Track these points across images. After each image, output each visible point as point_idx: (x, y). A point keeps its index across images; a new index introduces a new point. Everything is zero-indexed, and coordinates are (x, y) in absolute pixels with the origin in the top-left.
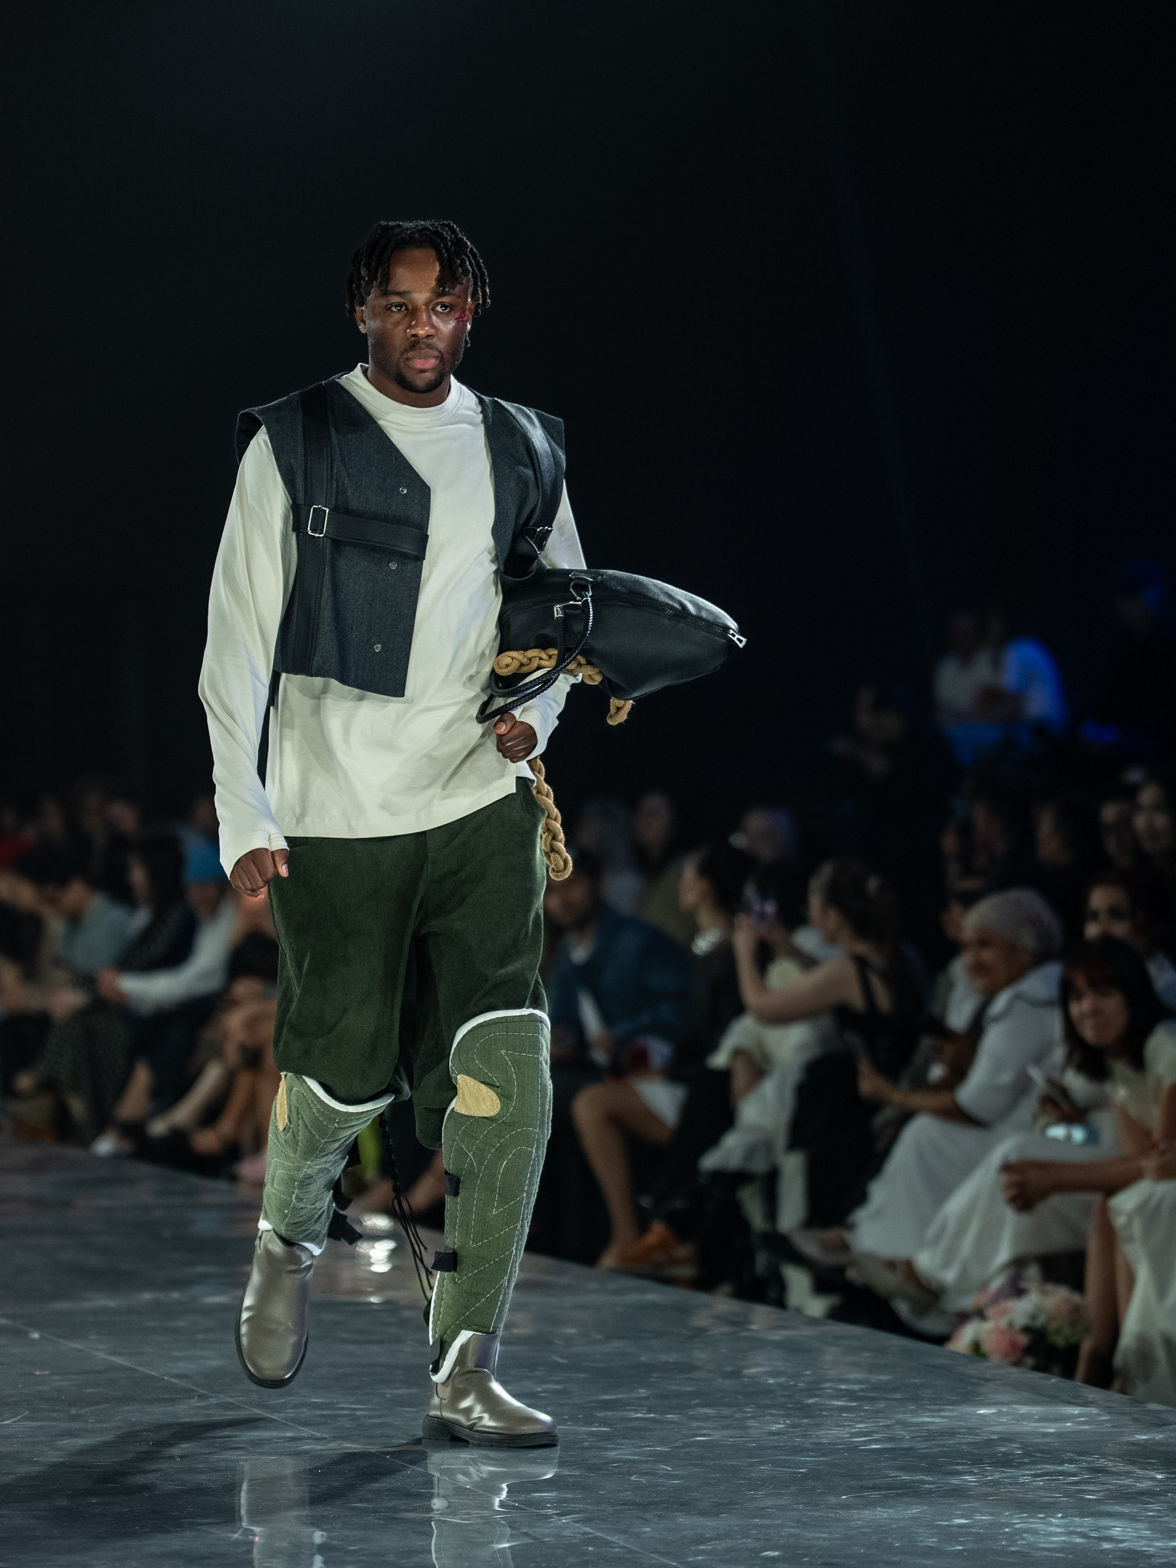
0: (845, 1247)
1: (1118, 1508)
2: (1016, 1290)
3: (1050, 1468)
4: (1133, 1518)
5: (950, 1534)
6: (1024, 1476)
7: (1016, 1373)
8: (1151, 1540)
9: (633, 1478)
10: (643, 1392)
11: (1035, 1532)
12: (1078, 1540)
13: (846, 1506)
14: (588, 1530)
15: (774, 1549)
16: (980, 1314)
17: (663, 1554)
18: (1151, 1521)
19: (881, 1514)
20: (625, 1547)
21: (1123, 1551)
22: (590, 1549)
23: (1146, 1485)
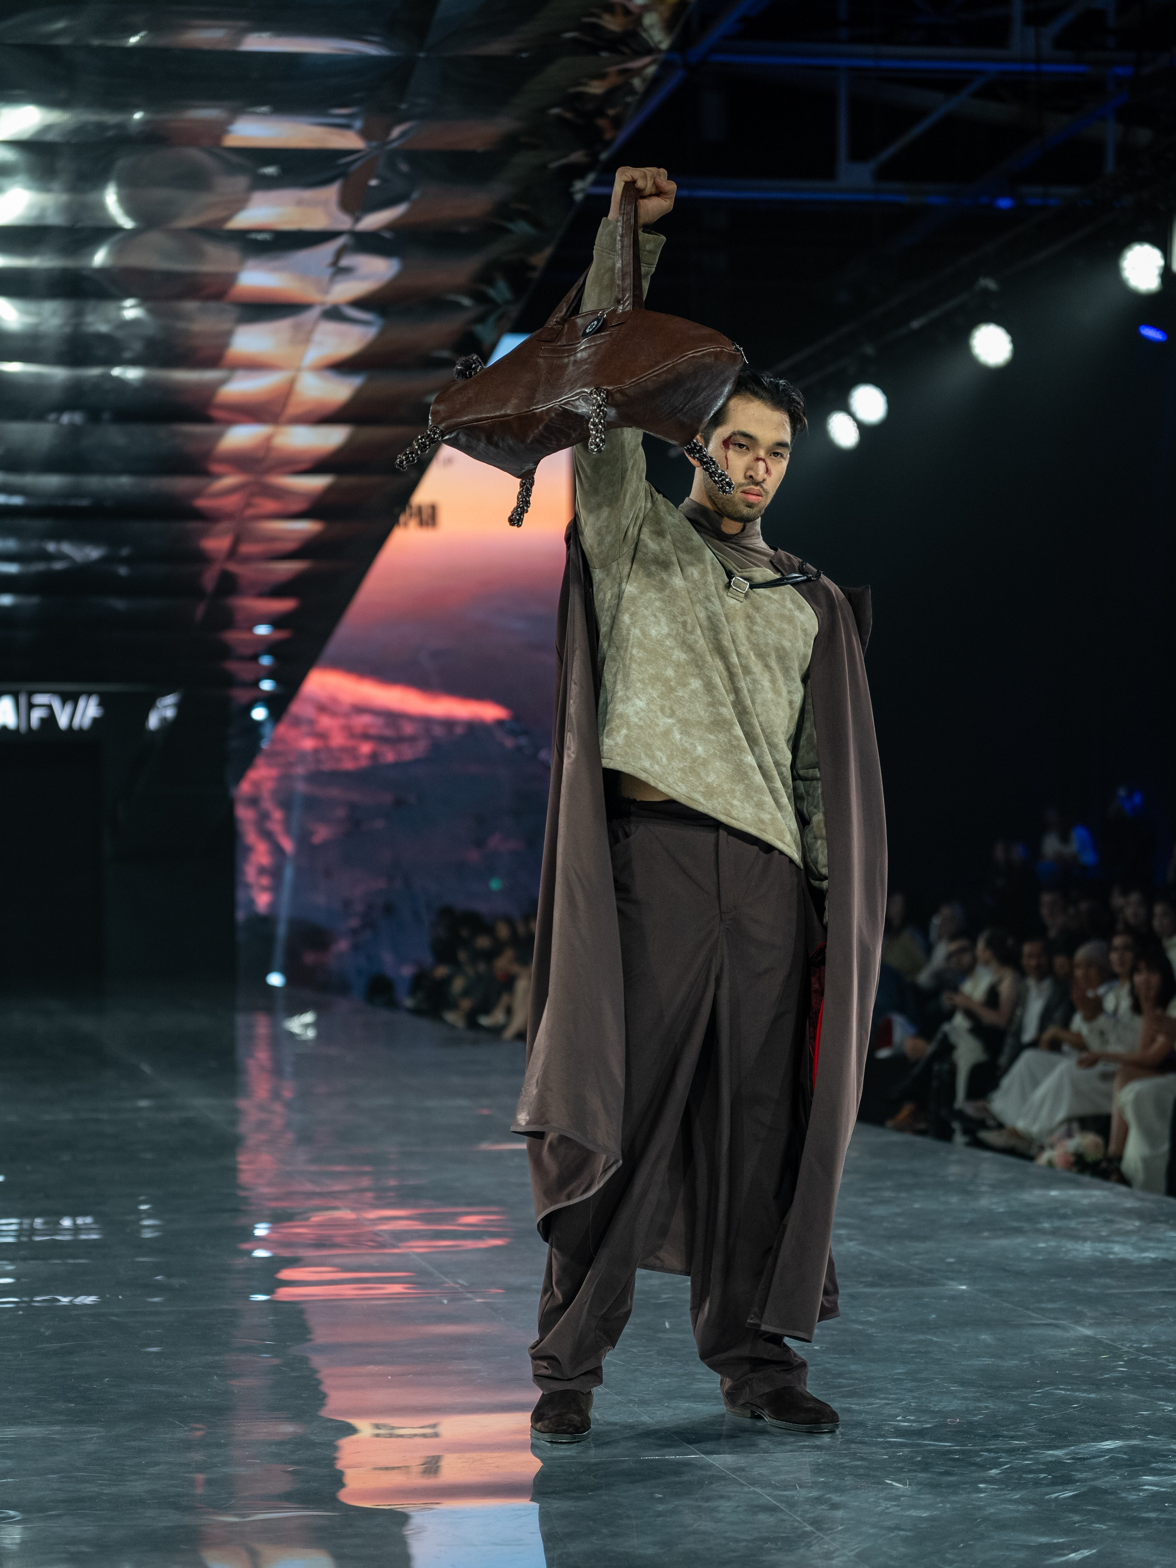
0: (986, 1110)
1: (1117, 1239)
2: (1069, 1135)
3: (1085, 1220)
4: (1124, 1243)
5: (1038, 1251)
6: (1073, 1224)
7: (1068, 1175)
8: (1132, 1253)
9: (885, 1224)
10: (889, 1183)
11: (1077, 1250)
12: (1098, 1254)
13: (987, 1238)
14: (862, 1248)
15: (952, 1257)
16: (1052, 1146)
17: (899, 1260)
18: (1133, 1245)
19: (1004, 1242)
21: (1119, 1259)
23: (1130, 1228)
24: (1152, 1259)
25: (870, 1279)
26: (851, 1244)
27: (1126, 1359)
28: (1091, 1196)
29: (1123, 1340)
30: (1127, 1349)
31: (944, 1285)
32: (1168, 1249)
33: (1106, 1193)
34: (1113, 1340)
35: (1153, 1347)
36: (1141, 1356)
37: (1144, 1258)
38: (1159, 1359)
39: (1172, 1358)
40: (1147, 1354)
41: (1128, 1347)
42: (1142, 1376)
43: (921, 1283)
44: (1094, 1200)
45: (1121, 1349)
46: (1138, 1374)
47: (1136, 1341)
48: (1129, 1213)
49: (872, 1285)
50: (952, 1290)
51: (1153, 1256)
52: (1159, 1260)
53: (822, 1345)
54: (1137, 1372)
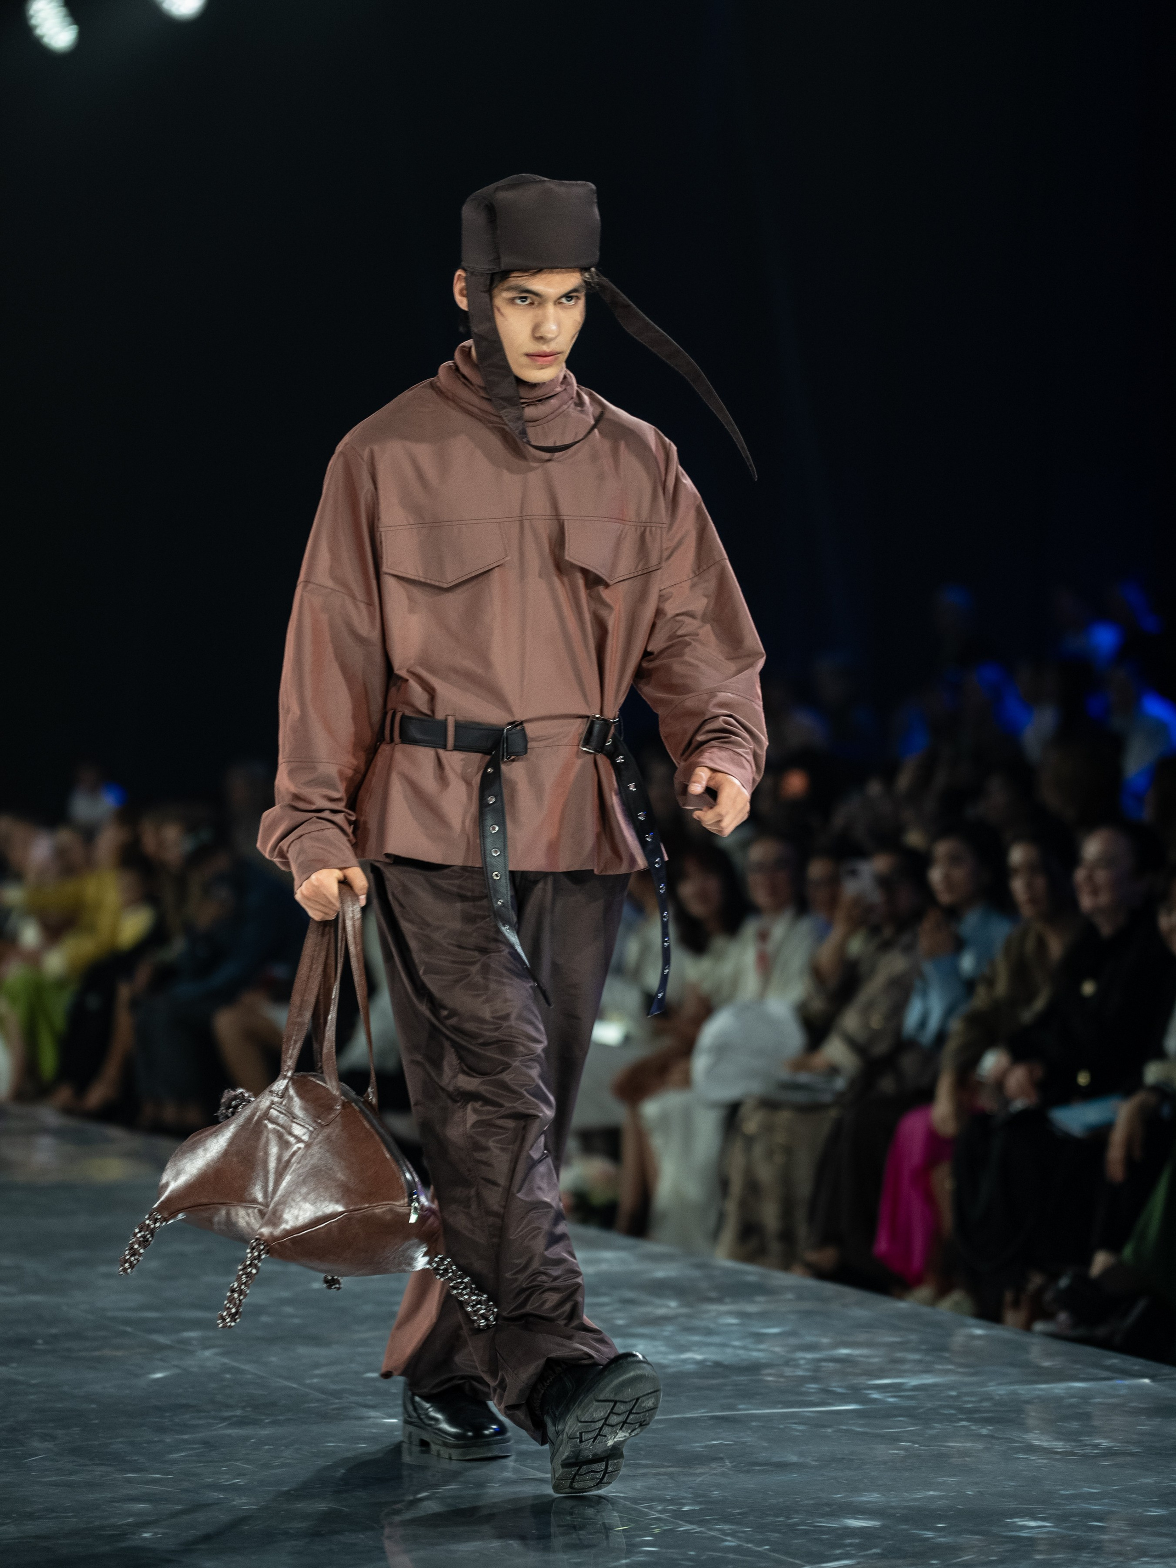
4: (652, 1338)
8: (665, 1353)
9: (264, 1319)
14: (226, 1360)
17: (286, 1378)
18: (668, 1340)
20: (255, 1374)
22: (228, 1376)
23: (661, 1311)
24: (698, 1362)
25: (238, 1412)
26: (208, 1353)
27: (657, 1531)
28: (599, 1261)
29: (652, 1500)
30: (658, 1515)
31: (361, 1418)
32: (724, 1345)
33: (623, 1254)
34: (635, 1501)
35: (700, 1510)
36: (681, 1526)
37: (685, 1361)
38: (710, 1530)
39: (730, 1527)
40: (691, 1523)
41: (660, 1512)
42: (682, 1560)
43: (324, 1417)
44: (604, 1267)
45: (647, 1514)
46: (676, 1556)
47: (672, 1501)
48: (661, 1288)
49: (241, 1422)
50: (376, 1425)
51: (699, 1357)
52: (709, 1364)
53: (156, 1530)
54: (674, 1553)
